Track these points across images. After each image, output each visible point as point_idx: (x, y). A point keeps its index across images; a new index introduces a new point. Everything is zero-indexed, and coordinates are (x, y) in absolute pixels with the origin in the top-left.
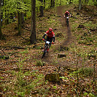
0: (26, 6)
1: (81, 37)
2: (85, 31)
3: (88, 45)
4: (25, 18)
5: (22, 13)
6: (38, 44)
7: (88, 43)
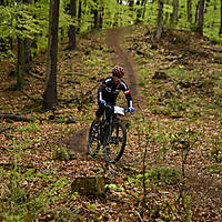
0: (36, 23)
1: (160, 100)
2: (169, 86)
3: (174, 117)
4: (33, 50)
5: (26, 39)
6: (61, 111)
7: (174, 114)
